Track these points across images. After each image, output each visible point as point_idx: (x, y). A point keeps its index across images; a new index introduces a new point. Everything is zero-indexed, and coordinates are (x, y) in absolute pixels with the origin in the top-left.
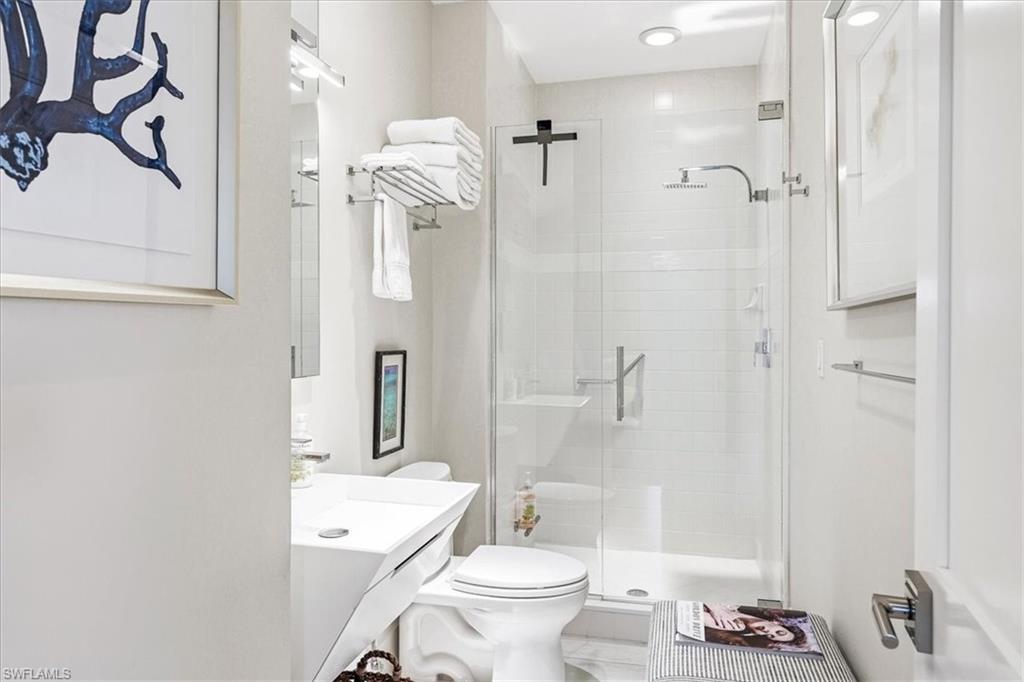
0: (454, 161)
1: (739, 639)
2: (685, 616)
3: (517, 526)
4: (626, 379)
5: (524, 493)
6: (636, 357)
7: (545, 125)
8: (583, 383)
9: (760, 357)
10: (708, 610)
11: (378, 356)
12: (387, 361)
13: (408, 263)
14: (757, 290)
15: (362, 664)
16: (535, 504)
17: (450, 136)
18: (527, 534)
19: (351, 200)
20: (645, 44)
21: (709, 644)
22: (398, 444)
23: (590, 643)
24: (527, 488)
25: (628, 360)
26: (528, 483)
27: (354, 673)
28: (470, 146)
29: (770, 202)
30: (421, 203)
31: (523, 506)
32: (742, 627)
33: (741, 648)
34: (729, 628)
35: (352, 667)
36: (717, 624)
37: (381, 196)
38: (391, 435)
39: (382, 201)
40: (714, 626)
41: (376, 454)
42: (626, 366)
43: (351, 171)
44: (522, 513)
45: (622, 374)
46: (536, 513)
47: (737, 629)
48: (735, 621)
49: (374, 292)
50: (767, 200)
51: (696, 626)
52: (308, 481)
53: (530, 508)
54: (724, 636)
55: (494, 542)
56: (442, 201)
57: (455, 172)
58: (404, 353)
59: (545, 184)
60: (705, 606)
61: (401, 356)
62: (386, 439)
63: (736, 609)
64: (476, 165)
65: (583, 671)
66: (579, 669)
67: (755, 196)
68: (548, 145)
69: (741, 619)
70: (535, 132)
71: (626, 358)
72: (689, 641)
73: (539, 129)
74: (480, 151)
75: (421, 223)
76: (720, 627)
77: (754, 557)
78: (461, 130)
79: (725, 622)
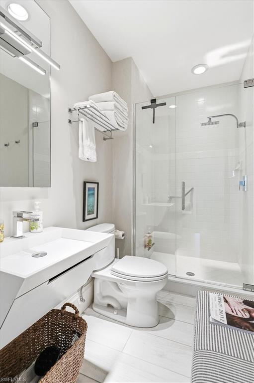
0: (113, 108)
1: (248, 325)
2: (214, 303)
3: (145, 246)
4: (186, 197)
5: (148, 235)
6: (190, 189)
7: (153, 101)
8: (171, 198)
9: (242, 187)
10: (226, 301)
11: (85, 183)
12: (88, 185)
13: (95, 147)
14: (239, 163)
15: (64, 308)
16: (152, 239)
17: (111, 98)
18: (149, 250)
19: (70, 121)
20: (194, 74)
21: (229, 326)
22: (95, 216)
23: (171, 294)
24: (149, 233)
25: (187, 190)
26: (149, 232)
27: (60, 310)
28: (122, 104)
29: (246, 127)
30: (106, 130)
31: (147, 240)
32: (247, 316)
33: (250, 332)
34: (240, 315)
35: (60, 308)
36: (233, 312)
37: (82, 119)
38: (90, 213)
39: (82, 121)
40: (231, 313)
41: (84, 220)
42: (186, 193)
43: (70, 110)
44: (147, 242)
45: (184, 195)
46: (152, 243)
47: (245, 317)
48: (242, 310)
49: (79, 157)
50: (245, 126)
51: (221, 312)
52: (39, 230)
53: (150, 241)
54: (238, 321)
55: (134, 255)
56: (113, 128)
57: (114, 111)
58: (98, 183)
59: (154, 123)
60: (224, 298)
61: (96, 185)
62: (88, 214)
63: (242, 301)
64: (125, 113)
65: (167, 307)
66: (165, 306)
67: (240, 125)
68: (155, 108)
69: (246, 309)
70: (150, 104)
71: (185, 189)
72: (217, 323)
73: (151, 103)
74: (127, 108)
75: (106, 137)
76: (234, 314)
77: (237, 262)
78: (116, 96)
79: (237, 311)
